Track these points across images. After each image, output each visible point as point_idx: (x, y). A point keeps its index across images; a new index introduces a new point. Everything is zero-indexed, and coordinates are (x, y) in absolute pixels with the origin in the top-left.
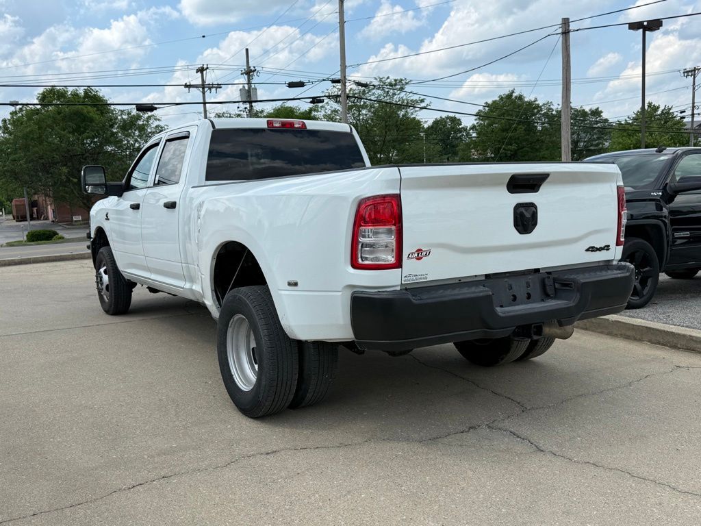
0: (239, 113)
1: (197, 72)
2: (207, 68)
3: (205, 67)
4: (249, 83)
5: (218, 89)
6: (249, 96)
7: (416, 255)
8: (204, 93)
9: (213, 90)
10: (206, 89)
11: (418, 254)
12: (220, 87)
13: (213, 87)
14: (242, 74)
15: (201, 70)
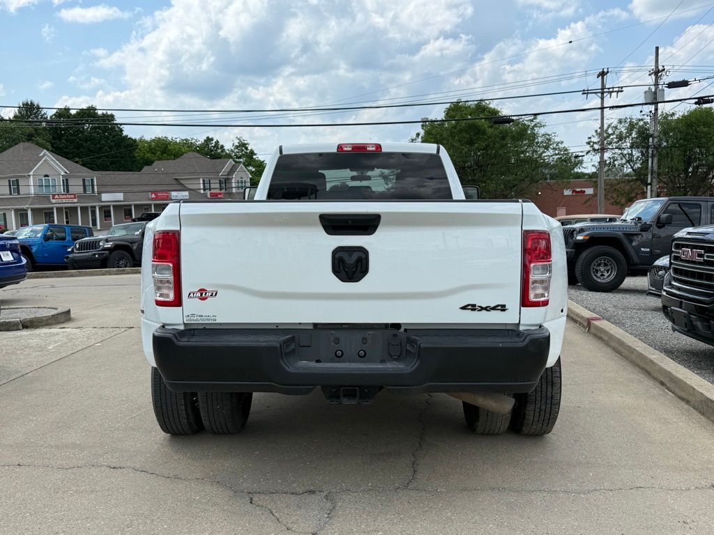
0: (642, 117)
1: (598, 77)
2: (608, 72)
3: (605, 70)
4: (656, 84)
5: (619, 93)
6: (655, 98)
7: (199, 294)
8: (602, 99)
9: (614, 94)
10: (605, 94)
11: (202, 294)
12: (622, 91)
13: (613, 92)
14: (650, 75)
15: (602, 74)
